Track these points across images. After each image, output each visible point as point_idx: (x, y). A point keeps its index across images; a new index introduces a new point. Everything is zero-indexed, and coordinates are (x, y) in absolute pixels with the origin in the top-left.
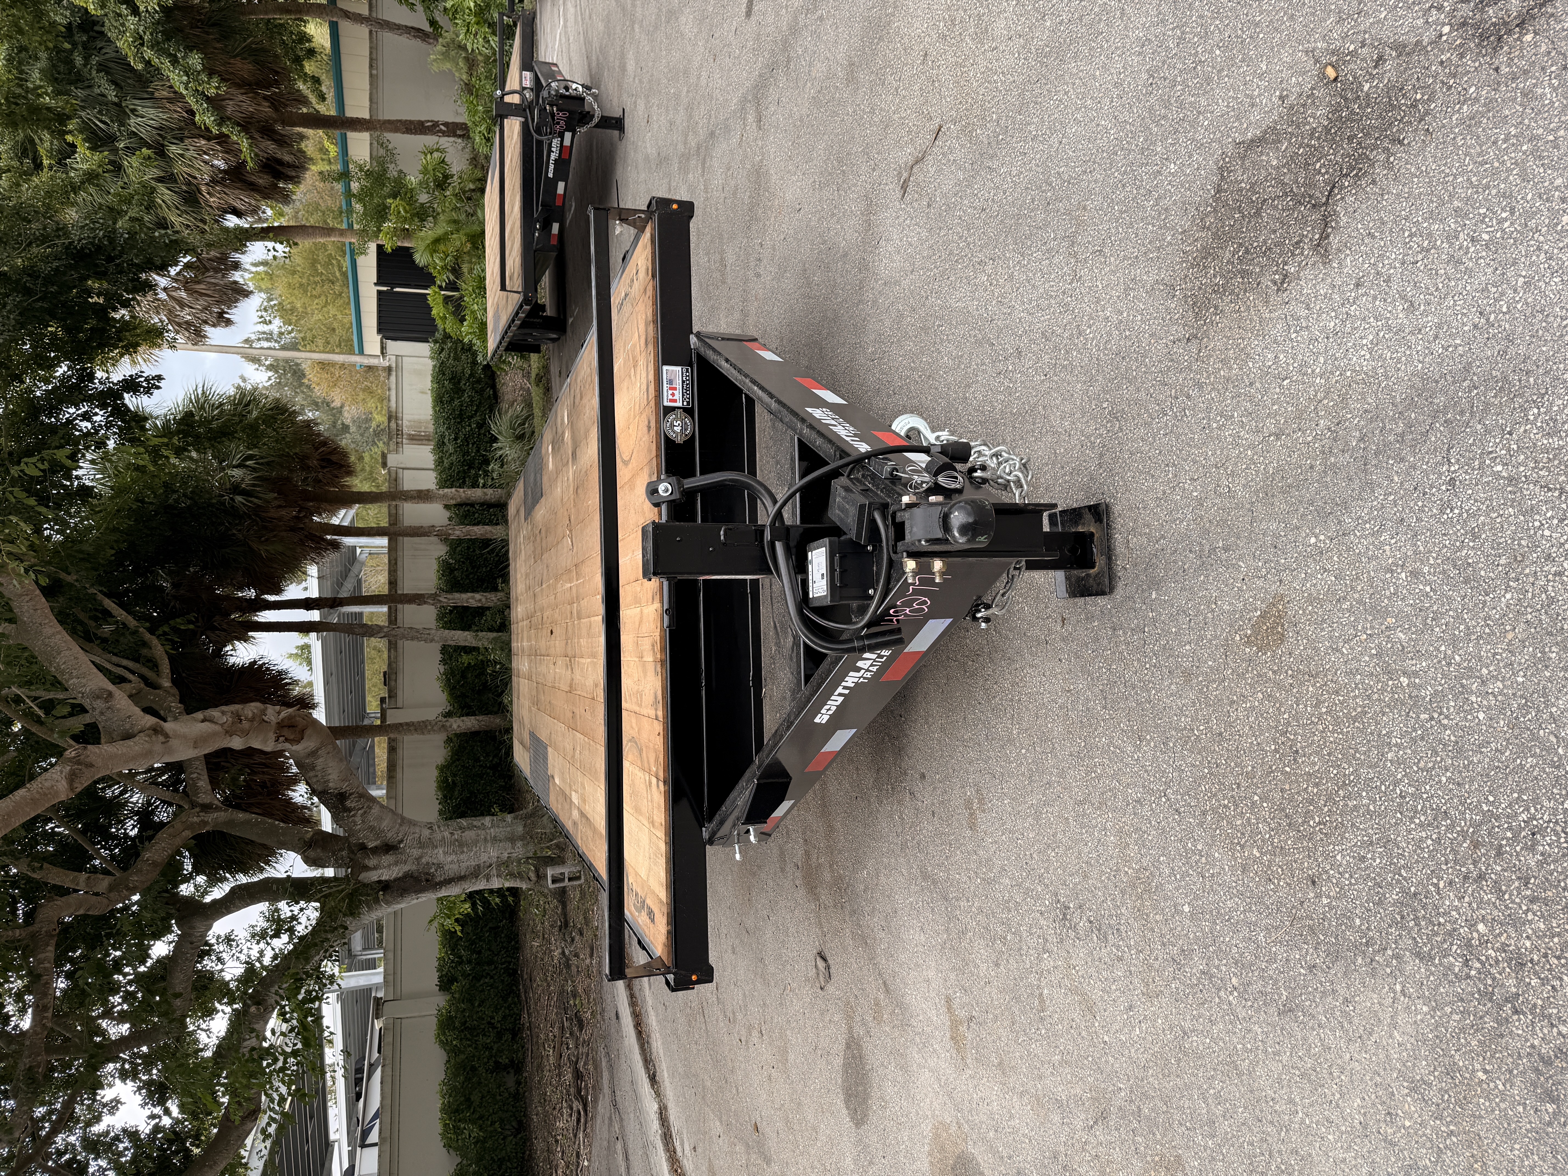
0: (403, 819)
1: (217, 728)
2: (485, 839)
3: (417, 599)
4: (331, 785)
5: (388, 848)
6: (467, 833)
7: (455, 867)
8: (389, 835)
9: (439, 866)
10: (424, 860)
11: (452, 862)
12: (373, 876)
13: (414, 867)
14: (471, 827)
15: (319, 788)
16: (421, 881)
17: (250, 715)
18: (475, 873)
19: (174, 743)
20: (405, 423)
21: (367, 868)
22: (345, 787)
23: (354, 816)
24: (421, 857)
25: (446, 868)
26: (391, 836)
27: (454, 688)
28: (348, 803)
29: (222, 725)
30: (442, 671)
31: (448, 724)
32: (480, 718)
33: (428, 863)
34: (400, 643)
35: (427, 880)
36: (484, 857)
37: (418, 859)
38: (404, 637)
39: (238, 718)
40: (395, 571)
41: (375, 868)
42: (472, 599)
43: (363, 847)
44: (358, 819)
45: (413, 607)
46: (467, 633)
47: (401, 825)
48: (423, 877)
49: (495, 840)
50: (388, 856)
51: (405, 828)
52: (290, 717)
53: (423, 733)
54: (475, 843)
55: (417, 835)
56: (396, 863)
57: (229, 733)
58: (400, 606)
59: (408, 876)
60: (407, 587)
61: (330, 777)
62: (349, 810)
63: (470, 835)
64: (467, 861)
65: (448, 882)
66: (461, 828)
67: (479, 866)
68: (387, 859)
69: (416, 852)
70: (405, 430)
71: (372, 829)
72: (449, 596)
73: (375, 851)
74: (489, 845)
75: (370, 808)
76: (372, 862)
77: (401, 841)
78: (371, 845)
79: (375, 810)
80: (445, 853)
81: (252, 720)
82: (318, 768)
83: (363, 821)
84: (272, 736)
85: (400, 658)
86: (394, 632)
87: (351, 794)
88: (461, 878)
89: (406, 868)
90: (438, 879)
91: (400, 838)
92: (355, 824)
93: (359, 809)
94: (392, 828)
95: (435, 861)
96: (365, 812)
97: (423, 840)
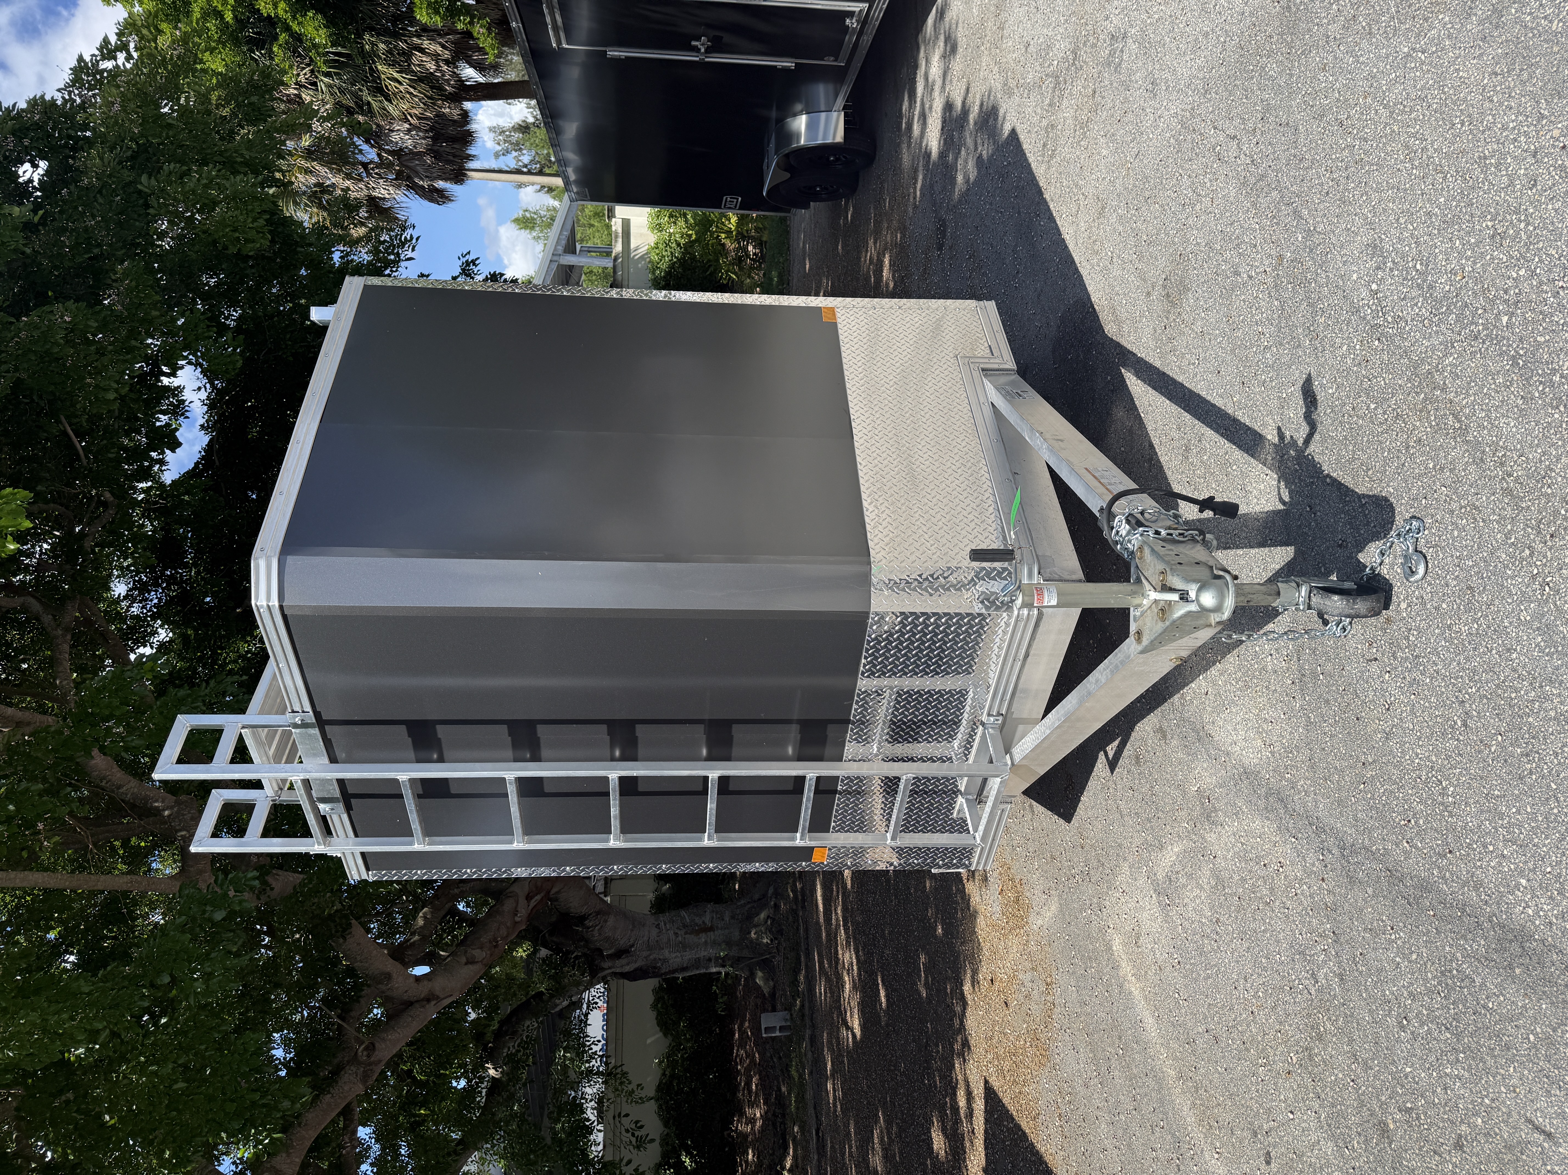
4: (572, 910)
5: (621, 953)
7: (679, 960)
8: (622, 942)
9: (665, 961)
10: (651, 957)
11: (675, 957)
13: (643, 963)
18: (697, 963)
21: (603, 969)
22: (584, 910)
23: (592, 931)
25: (671, 962)
26: (624, 942)
28: (587, 923)
33: (655, 959)
35: (654, 972)
37: (647, 957)
44: (596, 933)
47: (632, 930)
48: (650, 970)
50: (621, 960)
51: (636, 932)
55: (646, 938)
56: (628, 964)
61: (572, 904)
62: (588, 927)
63: (692, 937)
64: (690, 956)
66: (685, 926)
67: (700, 959)
68: (620, 962)
71: (607, 939)
73: (610, 957)
75: (606, 921)
77: (633, 946)
78: (607, 952)
79: (612, 921)
80: (669, 952)
82: (562, 900)
83: (600, 934)
87: (589, 915)
90: (664, 970)
91: (632, 942)
92: (593, 936)
93: (597, 926)
94: (624, 936)
95: (661, 958)
96: (601, 927)
97: (651, 944)
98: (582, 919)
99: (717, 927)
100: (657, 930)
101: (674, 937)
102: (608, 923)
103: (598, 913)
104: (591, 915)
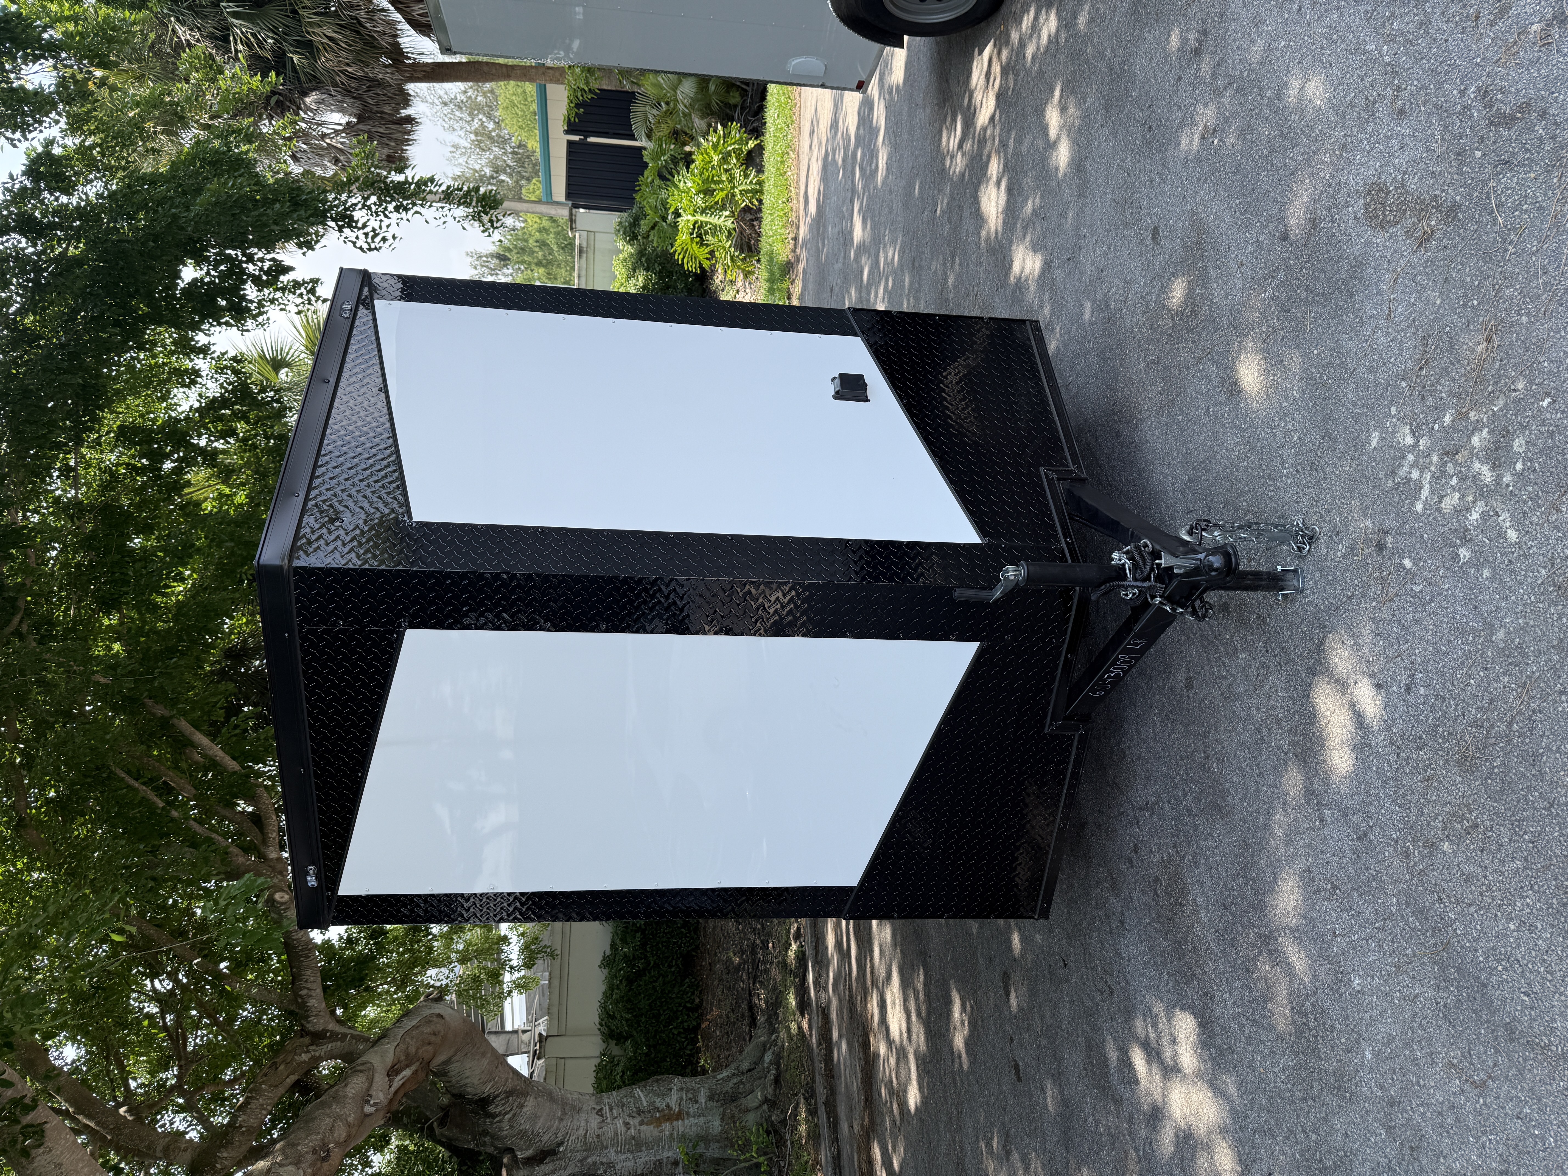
4: (469, 1089)
5: (544, 1155)
7: (630, 1164)
8: (545, 1138)
10: (589, 1160)
11: (625, 1160)
22: (487, 1090)
23: (499, 1121)
25: (618, 1167)
26: (548, 1139)
28: (492, 1109)
33: (595, 1163)
44: (506, 1126)
47: (561, 1120)
50: (542, 1167)
51: (567, 1122)
55: (581, 1132)
61: (468, 1080)
62: (493, 1116)
64: (646, 1158)
66: (640, 1112)
67: (660, 1162)
69: (579, 1155)
71: (523, 1134)
74: (676, 1143)
75: (521, 1106)
77: (561, 1144)
78: (522, 1155)
79: (529, 1107)
80: (617, 1152)
82: (452, 1073)
83: (511, 1127)
87: (495, 1097)
91: (560, 1137)
92: (501, 1129)
93: (506, 1113)
94: (549, 1128)
95: (604, 1160)
96: (514, 1115)
97: (589, 1140)
98: (484, 1102)
99: (688, 1114)
100: (599, 1119)
101: (623, 1129)
102: (525, 1109)
103: (509, 1094)
104: (498, 1096)
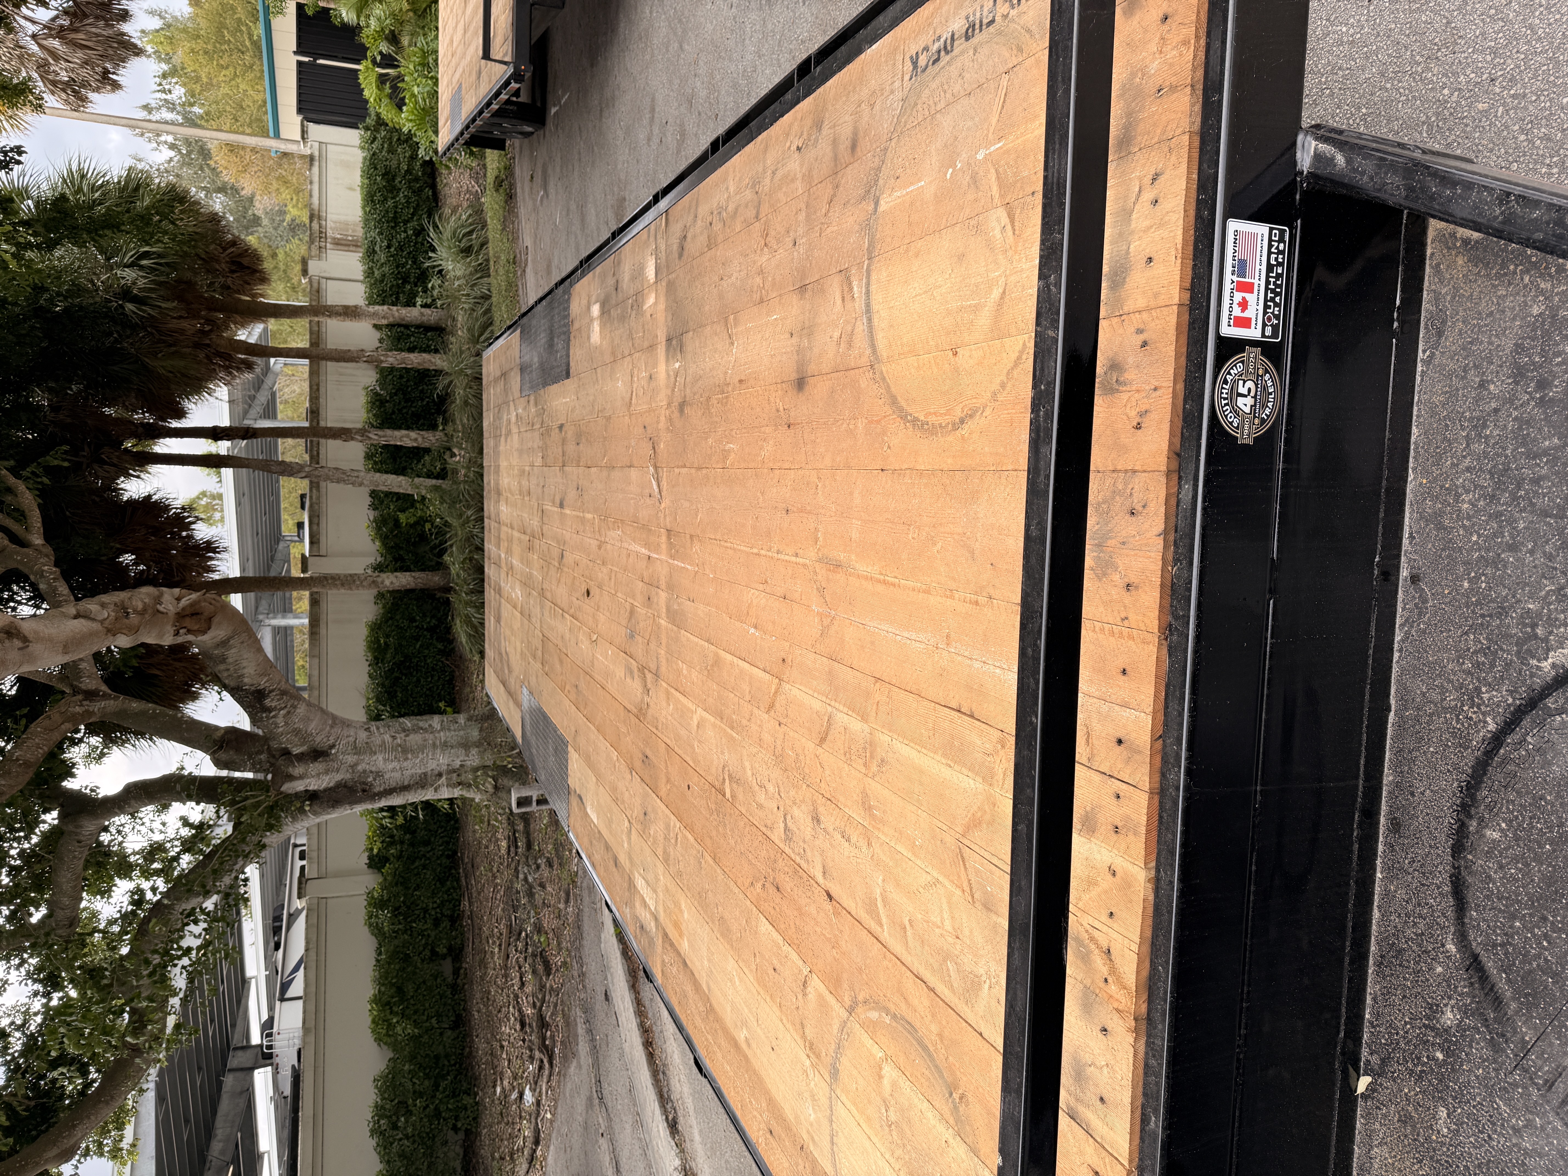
0: (334, 718)
1: (95, 626)
2: (434, 745)
3: (342, 434)
4: (246, 680)
5: (317, 754)
6: (412, 736)
7: (397, 775)
8: (318, 739)
9: (378, 774)
10: (360, 768)
11: (394, 770)
12: (299, 786)
13: (348, 776)
14: (416, 729)
15: (232, 684)
16: (356, 791)
17: (140, 606)
18: (422, 782)
19: (36, 648)
20: (330, 224)
21: (291, 778)
22: (263, 683)
23: (274, 717)
24: (356, 764)
25: (387, 776)
26: (320, 740)
27: (387, 537)
28: (268, 702)
29: (102, 622)
30: (372, 518)
31: (379, 580)
32: (417, 574)
33: (364, 771)
34: (323, 484)
35: (364, 791)
36: (432, 765)
37: (353, 766)
38: (328, 478)
39: (124, 610)
40: (317, 398)
41: (301, 777)
42: (407, 438)
43: (286, 753)
44: (280, 721)
45: (338, 443)
46: (401, 478)
47: (332, 727)
48: (359, 787)
49: (445, 745)
50: (317, 764)
51: (337, 730)
52: (192, 605)
53: (351, 589)
54: (422, 748)
55: (352, 739)
56: (327, 772)
57: (112, 632)
58: (322, 441)
59: (341, 786)
60: (331, 419)
61: (245, 671)
62: (269, 710)
63: (415, 739)
64: (412, 768)
65: (389, 792)
66: (404, 730)
67: (425, 774)
68: (315, 767)
69: (350, 759)
70: (330, 233)
71: (297, 732)
72: (380, 433)
73: (301, 757)
74: (439, 751)
75: (295, 707)
76: (298, 770)
77: (332, 746)
78: (296, 751)
79: (301, 709)
80: (385, 760)
81: (142, 613)
82: (230, 660)
83: (286, 724)
84: (170, 630)
85: (323, 499)
86: (316, 473)
87: (271, 692)
88: (405, 788)
89: (338, 777)
90: (377, 790)
91: (330, 742)
92: (277, 726)
93: (282, 709)
94: (321, 730)
95: (374, 769)
96: (289, 712)
97: (359, 745)
100: (367, 733)
101: (390, 740)
102: (298, 711)
103: (284, 693)
104: (273, 691)
